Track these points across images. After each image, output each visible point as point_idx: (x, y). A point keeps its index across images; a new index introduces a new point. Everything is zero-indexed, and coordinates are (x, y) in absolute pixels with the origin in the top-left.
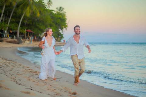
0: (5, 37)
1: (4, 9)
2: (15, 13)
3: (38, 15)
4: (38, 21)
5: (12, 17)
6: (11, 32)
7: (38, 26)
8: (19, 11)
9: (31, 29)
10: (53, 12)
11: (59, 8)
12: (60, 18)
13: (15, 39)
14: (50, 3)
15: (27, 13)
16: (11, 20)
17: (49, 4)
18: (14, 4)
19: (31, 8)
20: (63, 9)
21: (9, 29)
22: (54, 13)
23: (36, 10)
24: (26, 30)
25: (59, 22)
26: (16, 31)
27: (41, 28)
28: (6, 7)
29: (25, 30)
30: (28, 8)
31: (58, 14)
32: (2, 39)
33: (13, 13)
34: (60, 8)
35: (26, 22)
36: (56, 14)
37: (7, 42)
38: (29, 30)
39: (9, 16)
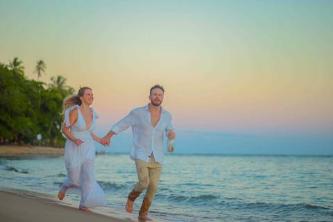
10: (44, 86)
11: (56, 79)
12: (55, 99)
14: (41, 66)
17: (40, 69)
20: (65, 80)
25: (53, 108)
31: (53, 91)
34: (59, 78)
36: (47, 90)
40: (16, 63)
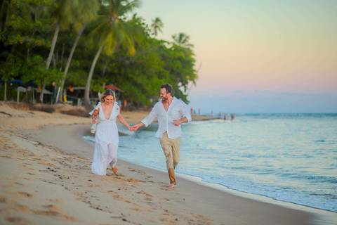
0: (59, 102)
1: (55, 39)
2: (80, 47)
3: (132, 51)
4: (131, 64)
5: (75, 57)
6: (72, 90)
7: (130, 76)
8: (90, 43)
9: (115, 82)
10: (166, 44)
11: (178, 36)
12: (180, 59)
13: (80, 107)
14: (158, 24)
15: (108, 47)
16: (71, 62)
17: (156, 27)
18: (79, 28)
19: (116, 36)
20: (188, 37)
21: (68, 84)
22: (168, 47)
23: (127, 40)
24: (104, 87)
25: (178, 68)
26: (83, 88)
27: (139, 80)
28: (60, 34)
29: (102, 85)
30: (110, 38)
31: (177, 49)
32: (52, 106)
33: (76, 48)
34: (181, 36)
35: (104, 67)
36: (170, 49)
37: (63, 112)
39: (67, 55)
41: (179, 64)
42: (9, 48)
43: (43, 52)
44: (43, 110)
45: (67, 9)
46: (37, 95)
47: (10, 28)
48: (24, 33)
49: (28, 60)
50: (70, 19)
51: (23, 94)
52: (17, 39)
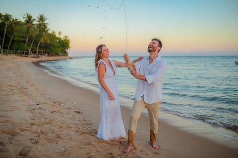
0: (30, 54)
1: (28, 38)
3: (48, 42)
4: (50, 45)
7: (50, 48)
8: (37, 40)
9: (46, 49)
12: (65, 43)
13: (35, 56)
15: (42, 40)
17: (59, 34)
18: (33, 35)
19: (44, 38)
20: (68, 37)
21: (32, 50)
22: (62, 39)
23: (47, 39)
26: (36, 51)
28: (29, 37)
29: (42, 50)
30: (42, 38)
31: (65, 40)
32: (28, 55)
33: (34, 41)
34: (66, 36)
35: (42, 45)
37: (31, 57)
38: (44, 50)
39: (31, 42)
40: (53, 32)
41: (65, 44)
42: (15, 41)
43: (24, 42)
44: (25, 56)
45: (30, 31)
46: (23, 52)
47: (15, 36)
48: (19, 37)
49: (20, 44)
50: (31, 34)
51: (19, 53)
52: (17, 39)
